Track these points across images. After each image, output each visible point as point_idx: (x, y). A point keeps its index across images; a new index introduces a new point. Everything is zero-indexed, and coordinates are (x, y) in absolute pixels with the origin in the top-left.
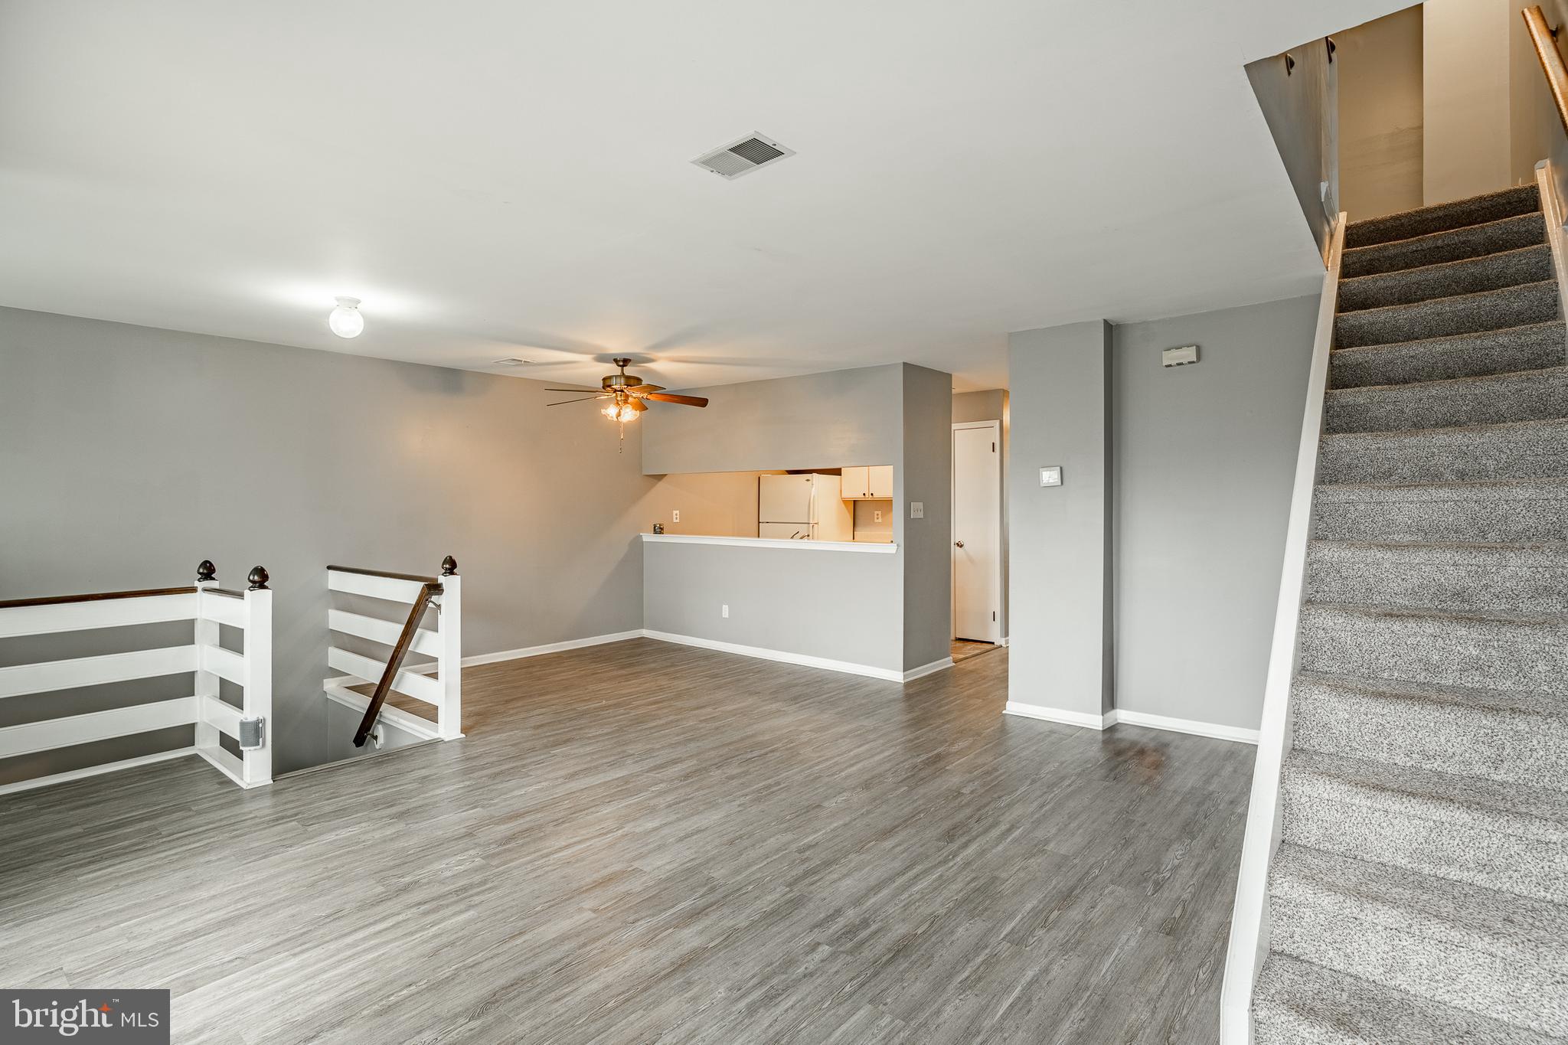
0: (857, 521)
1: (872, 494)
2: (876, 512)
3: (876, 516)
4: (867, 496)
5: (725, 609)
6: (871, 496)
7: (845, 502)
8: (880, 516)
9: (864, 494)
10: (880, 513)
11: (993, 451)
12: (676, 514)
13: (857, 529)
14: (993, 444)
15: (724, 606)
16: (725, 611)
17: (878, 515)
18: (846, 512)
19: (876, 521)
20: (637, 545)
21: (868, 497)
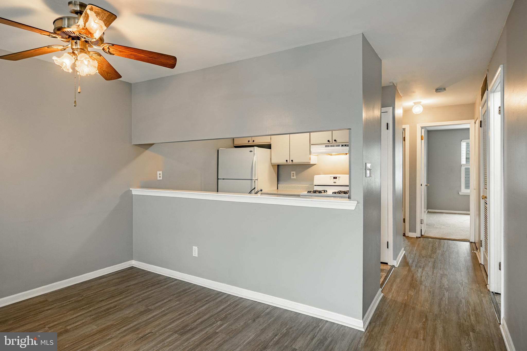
0: (280, 178)
1: (292, 161)
2: (292, 172)
3: (292, 175)
4: (288, 161)
5: (195, 249)
6: (291, 162)
7: (273, 165)
8: (295, 175)
9: (287, 161)
10: (294, 172)
11: (387, 129)
12: (160, 174)
13: (280, 183)
14: (387, 124)
15: (194, 247)
16: (195, 251)
17: (293, 174)
18: (273, 171)
19: (292, 177)
20: (128, 196)
21: (290, 162)
